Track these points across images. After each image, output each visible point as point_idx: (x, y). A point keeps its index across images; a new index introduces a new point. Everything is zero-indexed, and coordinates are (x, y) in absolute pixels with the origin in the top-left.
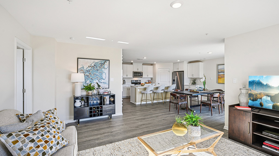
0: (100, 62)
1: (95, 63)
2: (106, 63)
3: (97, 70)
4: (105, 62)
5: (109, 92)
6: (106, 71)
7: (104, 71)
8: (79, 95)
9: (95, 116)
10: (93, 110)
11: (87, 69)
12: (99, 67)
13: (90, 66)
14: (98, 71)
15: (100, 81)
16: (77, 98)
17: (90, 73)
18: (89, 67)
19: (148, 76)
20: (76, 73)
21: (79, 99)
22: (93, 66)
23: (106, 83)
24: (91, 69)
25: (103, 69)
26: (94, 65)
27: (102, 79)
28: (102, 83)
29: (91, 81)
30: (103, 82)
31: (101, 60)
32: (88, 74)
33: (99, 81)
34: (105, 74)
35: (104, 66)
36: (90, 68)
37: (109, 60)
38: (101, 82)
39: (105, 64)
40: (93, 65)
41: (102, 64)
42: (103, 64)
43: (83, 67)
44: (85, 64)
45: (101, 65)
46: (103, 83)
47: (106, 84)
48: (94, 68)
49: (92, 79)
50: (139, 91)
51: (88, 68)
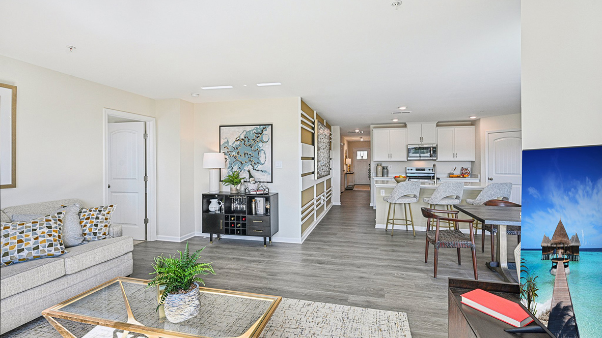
0: (254, 130)
1: (247, 133)
2: (266, 131)
3: (249, 145)
4: (264, 128)
5: (267, 190)
6: (267, 147)
7: (262, 148)
8: (215, 191)
9: (233, 233)
10: (230, 221)
11: (233, 144)
12: (254, 140)
13: (239, 138)
14: (251, 147)
15: (256, 166)
16: (213, 196)
17: (238, 152)
18: (236, 141)
19: (455, 155)
20: (218, 152)
21: (216, 198)
22: (242, 139)
23: (266, 172)
24: (240, 145)
25: (260, 144)
26: (245, 137)
27: (258, 163)
28: (258, 171)
29: (240, 168)
30: (260, 170)
31: (256, 126)
32: (236, 153)
33: (253, 166)
34: (264, 153)
35: (262, 137)
36: (239, 142)
37: (272, 125)
38: (257, 169)
39: (264, 132)
40: (242, 137)
41: (258, 134)
42: (261, 134)
43: (228, 141)
44: (232, 136)
45: (257, 136)
46: (260, 172)
47: (266, 174)
48: (245, 142)
49: (241, 162)
50: (384, 195)
51: (235, 143)
